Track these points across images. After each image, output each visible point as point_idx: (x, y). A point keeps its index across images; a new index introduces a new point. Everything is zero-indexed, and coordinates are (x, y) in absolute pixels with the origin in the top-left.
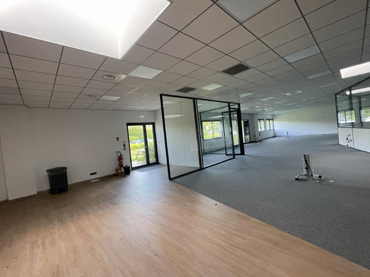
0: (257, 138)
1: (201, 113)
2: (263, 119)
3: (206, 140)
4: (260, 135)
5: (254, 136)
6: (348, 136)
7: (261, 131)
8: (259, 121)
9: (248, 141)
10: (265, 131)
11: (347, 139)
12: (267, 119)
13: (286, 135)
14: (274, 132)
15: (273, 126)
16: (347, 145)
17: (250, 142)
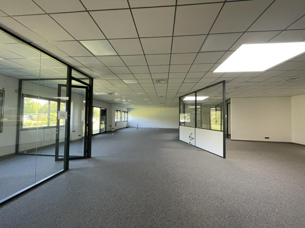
0: (112, 128)
1: (23, 82)
2: (120, 111)
3: (27, 129)
4: (116, 126)
5: (110, 126)
6: (190, 135)
7: (117, 122)
8: (116, 111)
9: (103, 131)
10: (120, 122)
11: (190, 137)
12: (123, 111)
13: (137, 126)
14: (127, 123)
15: (127, 118)
16: (190, 143)
17: (106, 132)
